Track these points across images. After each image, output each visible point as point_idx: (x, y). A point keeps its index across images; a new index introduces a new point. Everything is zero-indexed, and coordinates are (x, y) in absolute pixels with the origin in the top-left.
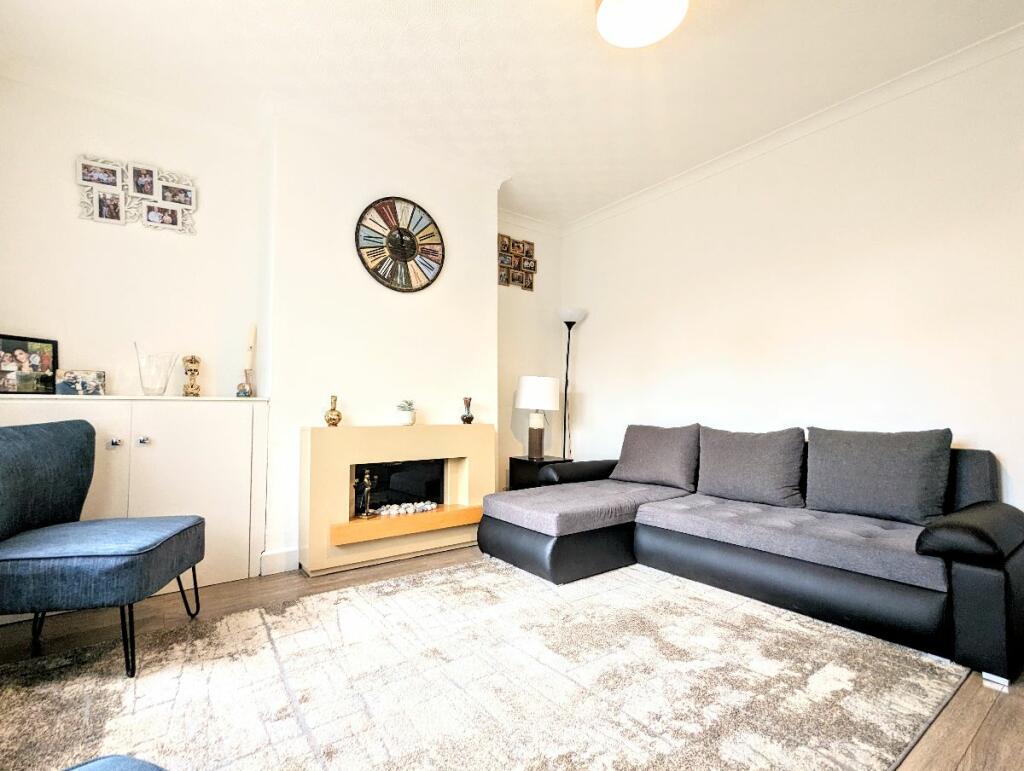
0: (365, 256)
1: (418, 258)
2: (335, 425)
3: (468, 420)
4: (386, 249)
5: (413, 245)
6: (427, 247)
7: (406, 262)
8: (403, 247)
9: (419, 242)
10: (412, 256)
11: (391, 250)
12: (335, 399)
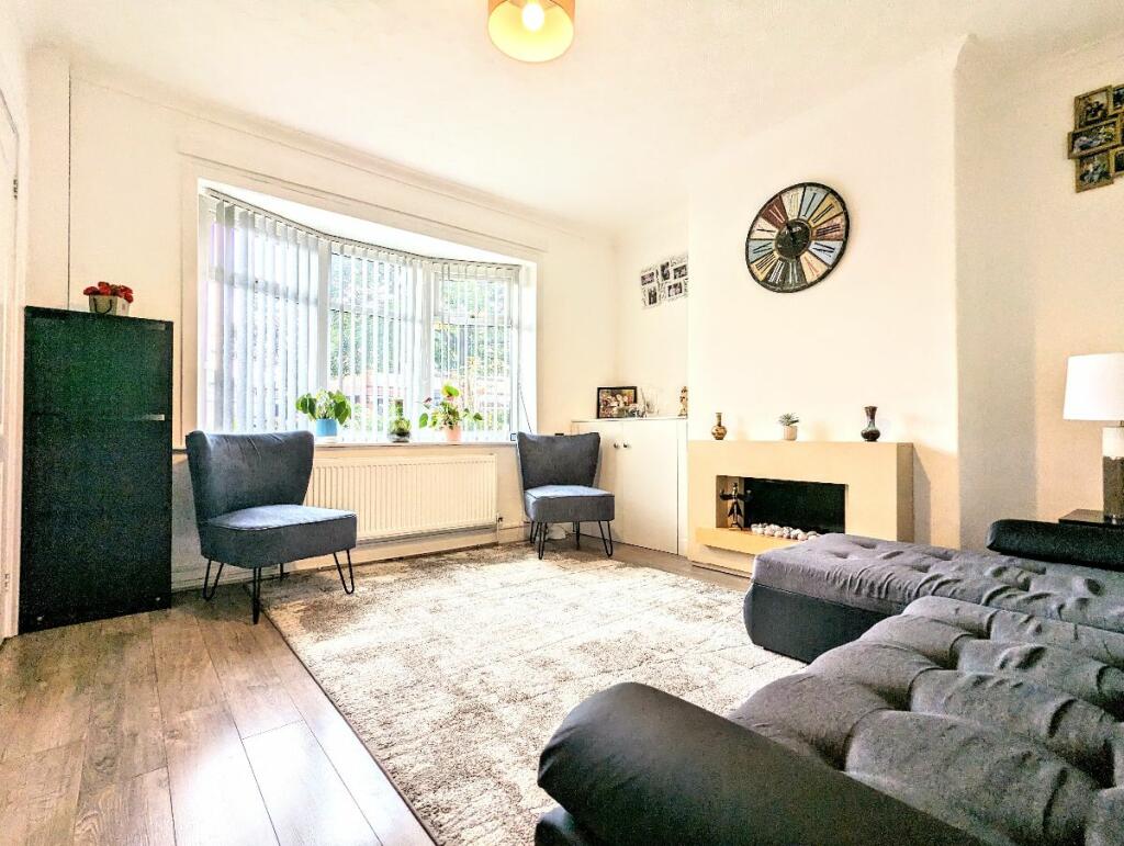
0: (755, 270)
1: (813, 246)
2: (721, 439)
3: (872, 436)
4: (775, 253)
5: (806, 232)
6: (825, 226)
7: (798, 258)
8: (795, 240)
9: (813, 225)
10: (805, 247)
11: (781, 251)
12: (719, 417)
